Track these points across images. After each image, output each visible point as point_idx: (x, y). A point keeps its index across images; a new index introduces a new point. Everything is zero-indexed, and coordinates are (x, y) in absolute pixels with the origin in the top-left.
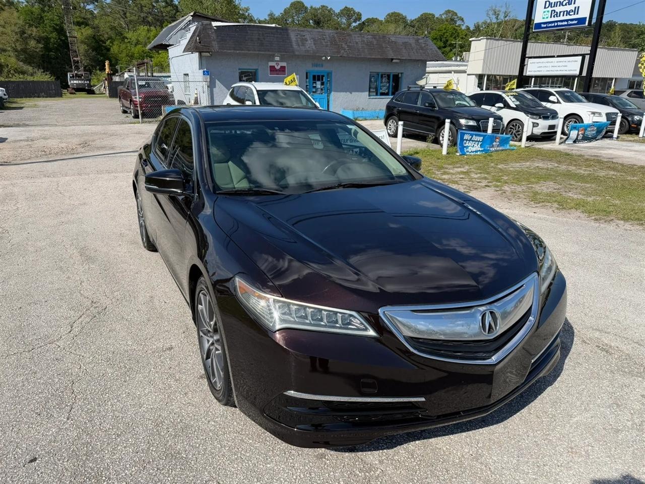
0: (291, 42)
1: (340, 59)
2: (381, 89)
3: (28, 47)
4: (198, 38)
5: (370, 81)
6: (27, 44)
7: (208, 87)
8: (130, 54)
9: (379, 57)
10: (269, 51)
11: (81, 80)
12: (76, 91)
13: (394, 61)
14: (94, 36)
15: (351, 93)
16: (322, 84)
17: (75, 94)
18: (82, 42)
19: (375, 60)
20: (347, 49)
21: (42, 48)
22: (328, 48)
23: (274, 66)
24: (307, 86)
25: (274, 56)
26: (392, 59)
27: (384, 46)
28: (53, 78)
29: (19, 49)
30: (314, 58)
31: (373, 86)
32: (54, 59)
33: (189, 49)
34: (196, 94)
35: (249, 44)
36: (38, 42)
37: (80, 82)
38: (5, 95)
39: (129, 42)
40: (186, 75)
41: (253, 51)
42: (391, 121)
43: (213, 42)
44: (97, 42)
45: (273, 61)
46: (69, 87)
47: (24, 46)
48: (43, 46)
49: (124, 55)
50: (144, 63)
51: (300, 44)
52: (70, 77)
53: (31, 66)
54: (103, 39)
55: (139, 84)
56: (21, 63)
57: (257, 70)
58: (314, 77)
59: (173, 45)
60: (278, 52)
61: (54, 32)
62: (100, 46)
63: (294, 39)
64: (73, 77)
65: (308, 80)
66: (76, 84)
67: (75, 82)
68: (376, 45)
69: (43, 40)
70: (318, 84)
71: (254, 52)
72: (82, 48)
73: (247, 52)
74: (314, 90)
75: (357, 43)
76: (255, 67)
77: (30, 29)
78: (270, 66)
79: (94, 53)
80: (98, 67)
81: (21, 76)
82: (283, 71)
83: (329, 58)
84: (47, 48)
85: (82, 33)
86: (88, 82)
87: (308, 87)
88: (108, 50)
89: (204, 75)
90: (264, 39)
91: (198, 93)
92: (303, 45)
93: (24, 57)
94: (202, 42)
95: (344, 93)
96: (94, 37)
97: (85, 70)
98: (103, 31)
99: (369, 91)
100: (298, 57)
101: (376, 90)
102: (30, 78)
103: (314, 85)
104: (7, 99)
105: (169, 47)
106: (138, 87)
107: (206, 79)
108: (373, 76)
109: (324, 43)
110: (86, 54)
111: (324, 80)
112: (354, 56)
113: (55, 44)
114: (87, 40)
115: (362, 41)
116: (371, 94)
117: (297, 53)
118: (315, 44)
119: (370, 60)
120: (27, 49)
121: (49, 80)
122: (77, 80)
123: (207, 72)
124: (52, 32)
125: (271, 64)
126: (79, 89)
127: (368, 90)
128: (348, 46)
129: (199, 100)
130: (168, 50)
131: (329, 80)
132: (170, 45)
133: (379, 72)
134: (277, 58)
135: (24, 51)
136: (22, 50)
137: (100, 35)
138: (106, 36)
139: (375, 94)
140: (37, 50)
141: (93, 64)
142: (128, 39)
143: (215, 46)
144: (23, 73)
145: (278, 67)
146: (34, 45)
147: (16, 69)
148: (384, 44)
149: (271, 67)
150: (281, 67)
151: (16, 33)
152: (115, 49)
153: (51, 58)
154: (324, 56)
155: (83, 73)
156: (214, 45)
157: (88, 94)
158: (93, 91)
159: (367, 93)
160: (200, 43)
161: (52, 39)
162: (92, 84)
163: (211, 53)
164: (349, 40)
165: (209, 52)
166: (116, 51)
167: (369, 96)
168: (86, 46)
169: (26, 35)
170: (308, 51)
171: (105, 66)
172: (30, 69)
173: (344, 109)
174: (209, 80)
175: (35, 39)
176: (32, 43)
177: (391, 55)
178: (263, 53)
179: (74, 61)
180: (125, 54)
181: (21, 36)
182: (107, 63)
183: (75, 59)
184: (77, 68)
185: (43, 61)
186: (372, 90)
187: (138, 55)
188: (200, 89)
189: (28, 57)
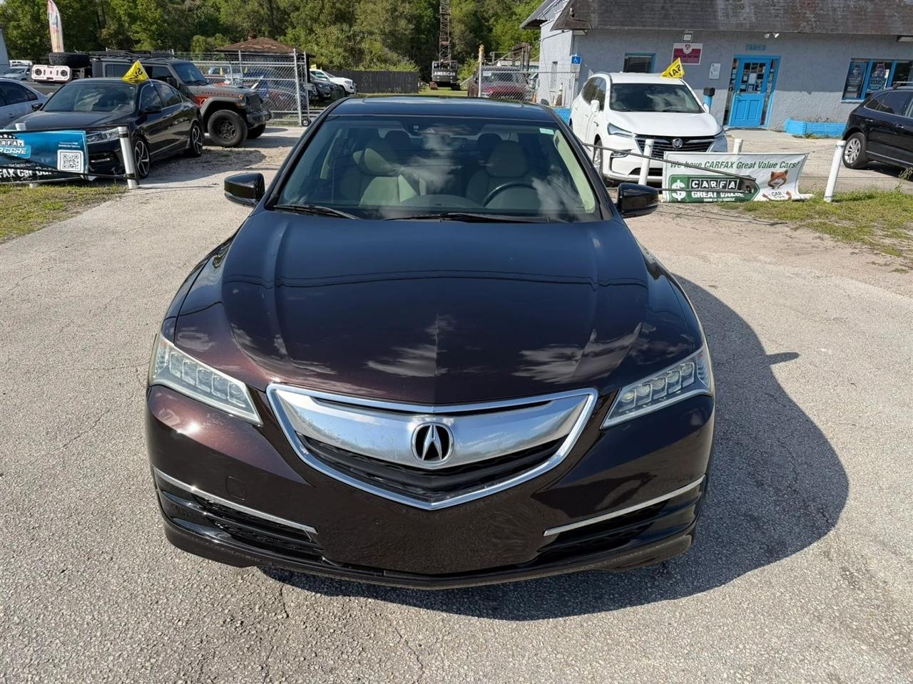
0: (715, 12)
1: (796, 37)
2: (868, 87)
3: (397, 29)
4: (571, 9)
5: (850, 73)
6: (396, 24)
7: (576, 80)
8: (516, 35)
9: (874, 33)
10: (675, 26)
11: (445, 71)
12: (439, 86)
13: (903, 39)
14: (476, 12)
15: (810, 93)
16: (760, 76)
17: (437, 89)
18: (461, 21)
19: (865, 37)
20: (813, 20)
21: (412, 29)
22: (778, 19)
23: (682, 50)
24: (732, 80)
25: (683, 33)
26: (899, 37)
27: (887, 14)
28: (417, 69)
29: (387, 31)
30: (752, 35)
31: (856, 81)
32: (424, 43)
33: (562, 25)
34: (561, 91)
35: (646, 16)
36: (409, 21)
37: (445, 73)
38: (351, 88)
39: (518, 19)
40: (555, 63)
41: (650, 26)
42: (854, 140)
43: (593, 15)
44: (478, 20)
45: (682, 41)
46: (431, 81)
47: (392, 28)
48: (413, 27)
49: (508, 37)
50: (521, 48)
51: (731, 13)
52: (435, 67)
53: (397, 52)
54: (486, 15)
55: (484, 75)
56: (386, 49)
57: (653, 55)
58: (747, 66)
59: (546, 21)
60: (691, 27)
61: (429, 8)
62: (481, 25)
63: (723, 6)
64: (438, 66)
65: (735, 71)
66: (440, 76)
67: (439, 73)
68: (871, 12)
69: (415, 19)
70: (753, 78)
71: (653, 28)
72: (458, 29)
73: (641, 28)
74: (743, 87)
75: (834, 10)
76: (651, 52)
77: (403, 5)
78: (675, 50)
79: (472, 35)
80: (473, 54)
81: (383, 66)
82: (696, 57)
83: (777, 35)
84: (418, 30)
85: (461, 9)
86: (454, 74)
87: (734, 82)
88: (490, 30)
89: (573, 62)
90: (672, 7)
91: (564, 89)
92: (736, 15)
93: (392, 42)
94: (576, 15)
95: (799, 92)
96: (475, 14)
97: (453, 58)
98: (488, 5)
99: (845, 91)
100: (724, 34)
101: (858, 90)
102: (392, 68)
103: (745, 78)
104: (353, 93)
105: (541, 23)
106: (482, 80)
107: (575, 68)
108: (857, 66)
109: (773, 11)
110: (462, 38)
111: (763, 71)
112: (824, 32)
113: (428, 24)
114: (466, 18)
115: (844, 7)
116: (848, 95)
117: (721, 29)
118: (756, 13)
119: (854, 38)
120: (395, 31)
121: (413, 70)
122: (443, 71)
123: (579, 59)
124: (426, 9)
125: (677, 46)
126: (442, 84)
127: (843, 89)
128: (817, 15)
129: (563, 99)
130: (540, 27)
131: (772, 70)
132: (544, 21)
133: (870, 59)
134: (687, 38)
135: (392, 33)
136: (390, 32)
137: (484, 11)
138: (491, 12)
139: (855, 95)
140: (407, 33)
141: (468, 50)
142: (516, 15)
143: (595, 20)
144: (385, 61)
145: (687, 51)
146: (404, 26)
147: (380, 56)
148: (886, 10)
149: (677, 50)
150: (693, 50)
151: (387, 11)
152: (498, 30)
153: (421, 43)
154: (768, 33)
155: (450, 62)
156: (593, 19)
157: (453, 90)
158: (459, 86)
159: (841, 94)
160: (573, 16)
161: (426, 18)
162: (459, 77)
163: (586, 31)
164: (820, 5)
165: (583, 29)
166: (499, 32)
167: (844, 97)
168: (463, 26)
169: (397, 13)
170: (742, 25)
171: (478, 52)
172: (395, 56)
173: (792, 119)
174: (578, 70)
175: (406, 18)
176: (403, 23)
177: (897, 28)
178: (667, 29)
179: (442, 45)
180: (510, 36)
181: (392, 14)
182: (481, 48)
183: (444, 43)
184: (445, 56)
185: (412, 47)
186: (850, 89)
187: (525, 37)
188: (567, 84)
189: (394, 42)
